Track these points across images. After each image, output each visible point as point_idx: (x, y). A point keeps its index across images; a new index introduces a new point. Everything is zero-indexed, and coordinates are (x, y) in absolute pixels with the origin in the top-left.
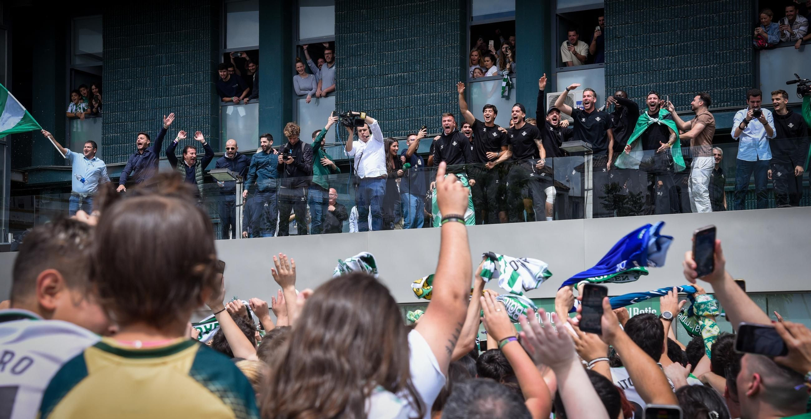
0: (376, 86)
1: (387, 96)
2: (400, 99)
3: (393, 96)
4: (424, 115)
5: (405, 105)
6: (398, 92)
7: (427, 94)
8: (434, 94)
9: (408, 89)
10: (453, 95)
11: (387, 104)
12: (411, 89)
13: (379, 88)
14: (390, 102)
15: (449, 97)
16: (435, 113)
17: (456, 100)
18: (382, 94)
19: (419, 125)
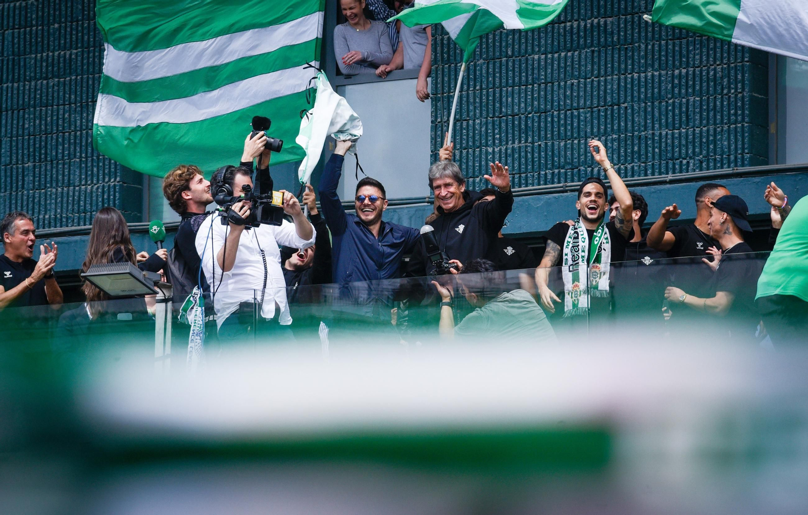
0: (533, 52)
1: (562, 76)
2: (595, 84)
3: (578, 78)
4: (657, 126)
5: (609, 99)
6: (589, 67)
7: (663, 72)
8: (684, 71)
9: (616, 59)
10: (732, 72)
11: (562, 97)
12: (622, 59)
13: (543, 57)
14: (568, 93)
15: (722, 78)
16: (684, 119)
17: (739, 85)
18: (549, 71)
19: (643, 152)
